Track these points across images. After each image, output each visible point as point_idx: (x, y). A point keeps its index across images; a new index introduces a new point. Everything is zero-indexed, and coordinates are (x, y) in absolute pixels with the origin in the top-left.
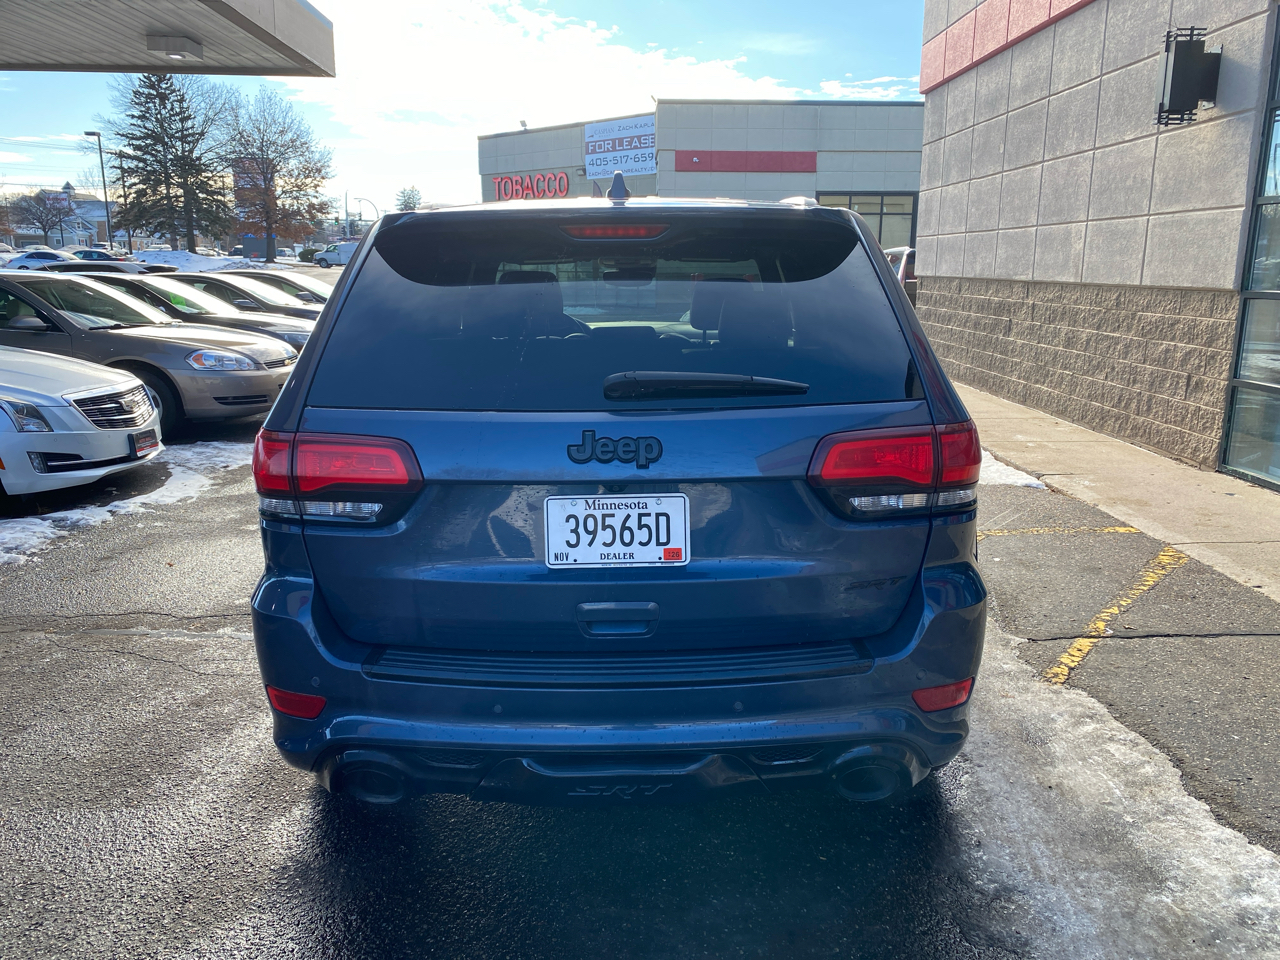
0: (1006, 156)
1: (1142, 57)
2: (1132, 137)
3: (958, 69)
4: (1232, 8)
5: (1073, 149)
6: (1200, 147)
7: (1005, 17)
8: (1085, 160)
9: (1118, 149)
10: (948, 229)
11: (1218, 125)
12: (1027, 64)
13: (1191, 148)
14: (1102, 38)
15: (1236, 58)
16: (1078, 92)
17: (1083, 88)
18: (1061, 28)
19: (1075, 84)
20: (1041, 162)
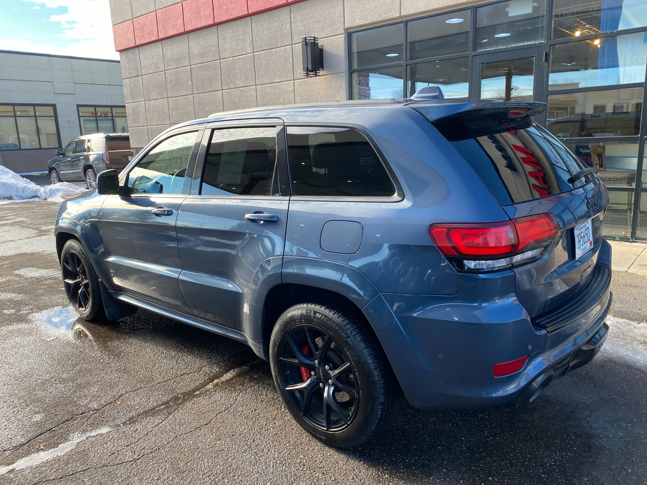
0: (194, 86)
1: (277, 46)
2: (278, 81)
3: (148, 41)
4: (325, 31)
5: (242, 85)
6: (319, 86)
7: (180, 18)
8: (251, 90)
9: (271, 86)
10: (154, 122)
11: (327, 78)
12: (200, 43)
13: (314, 87)
14: (251, 35)
15: (331, 52)
16: (240, 59)
17: (243, 57)
18: (220, 28)
19: (237, 55)
20: (221, 90)
